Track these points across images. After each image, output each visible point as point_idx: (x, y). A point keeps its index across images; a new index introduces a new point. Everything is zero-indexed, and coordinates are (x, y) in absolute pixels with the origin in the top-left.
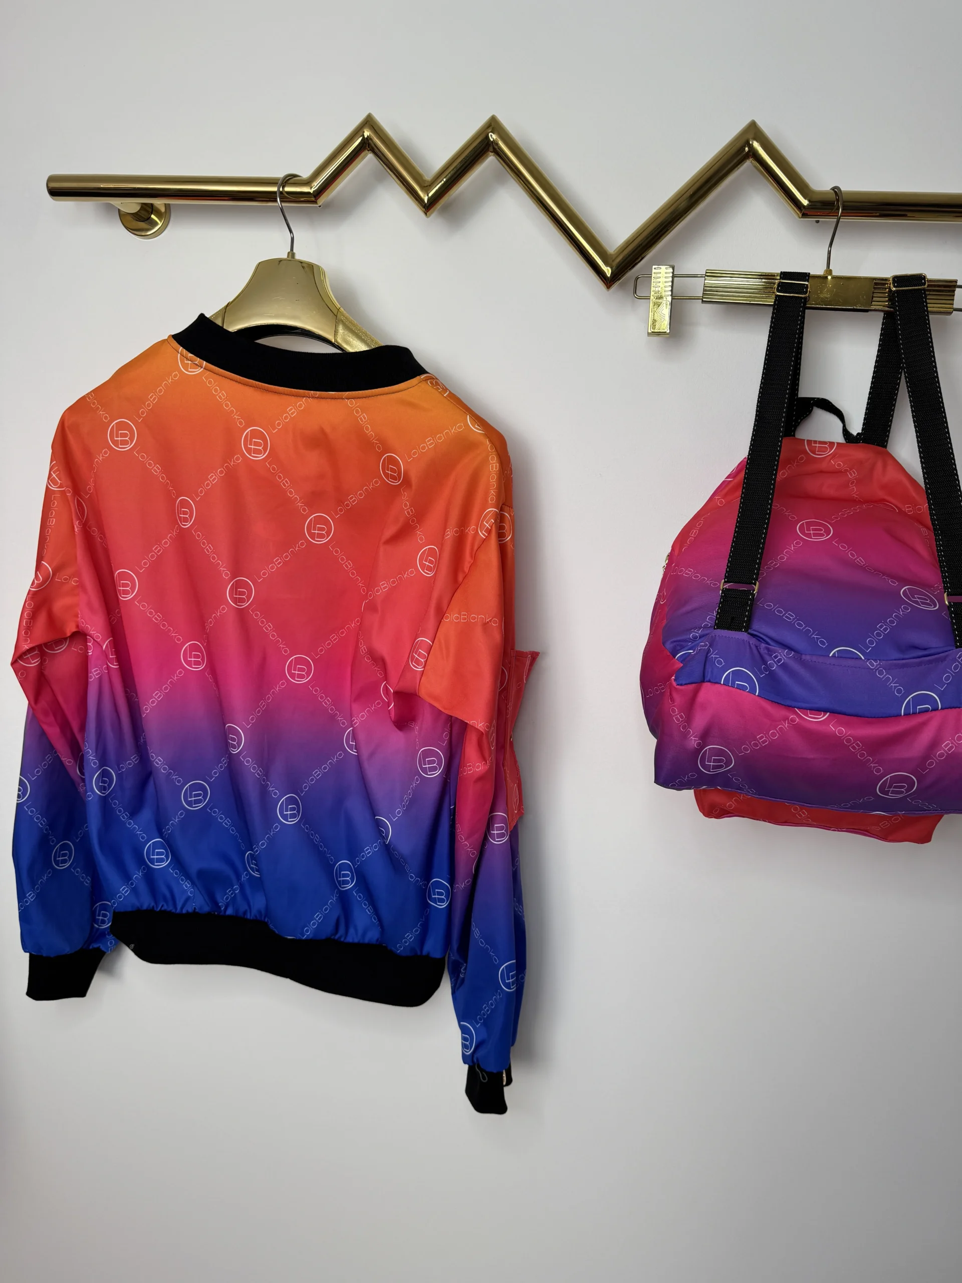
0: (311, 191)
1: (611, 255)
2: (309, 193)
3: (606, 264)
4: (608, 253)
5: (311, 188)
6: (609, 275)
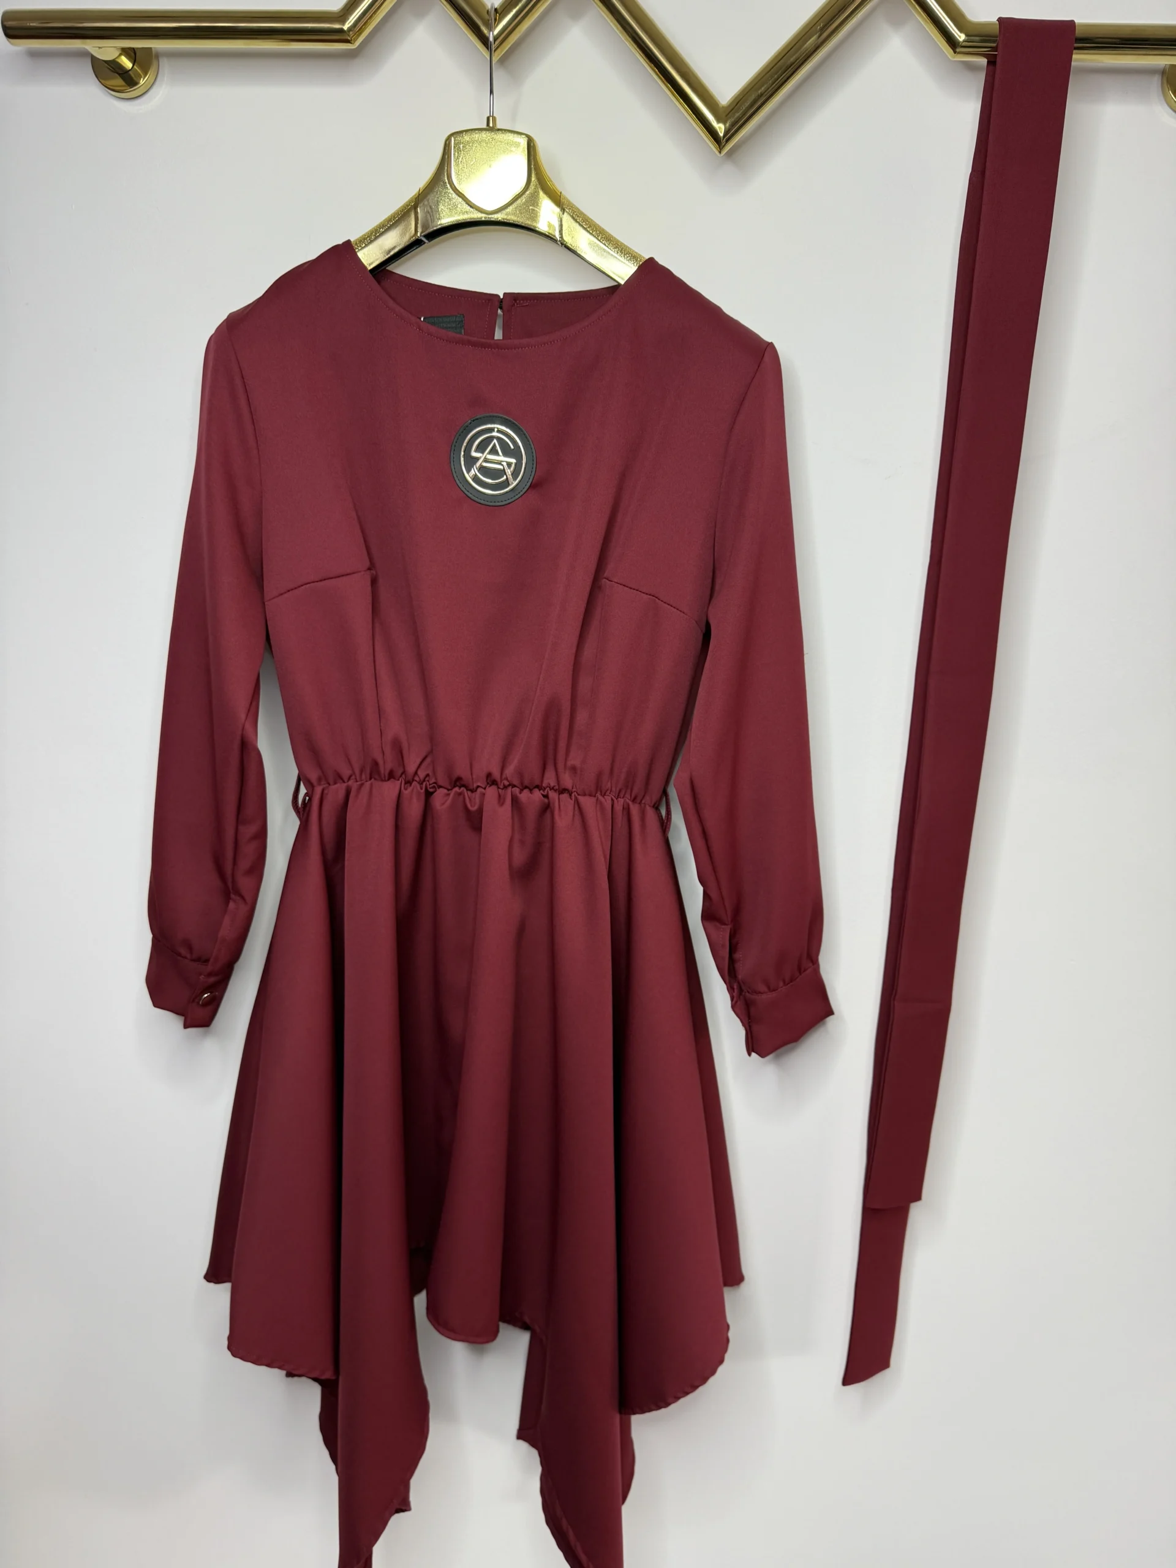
0: (346, 27)
1: (723, 107)
2: (341, 31)
3: (719, 120)
4: (721, 106)
5: (344, 25)
6: (721, 135)
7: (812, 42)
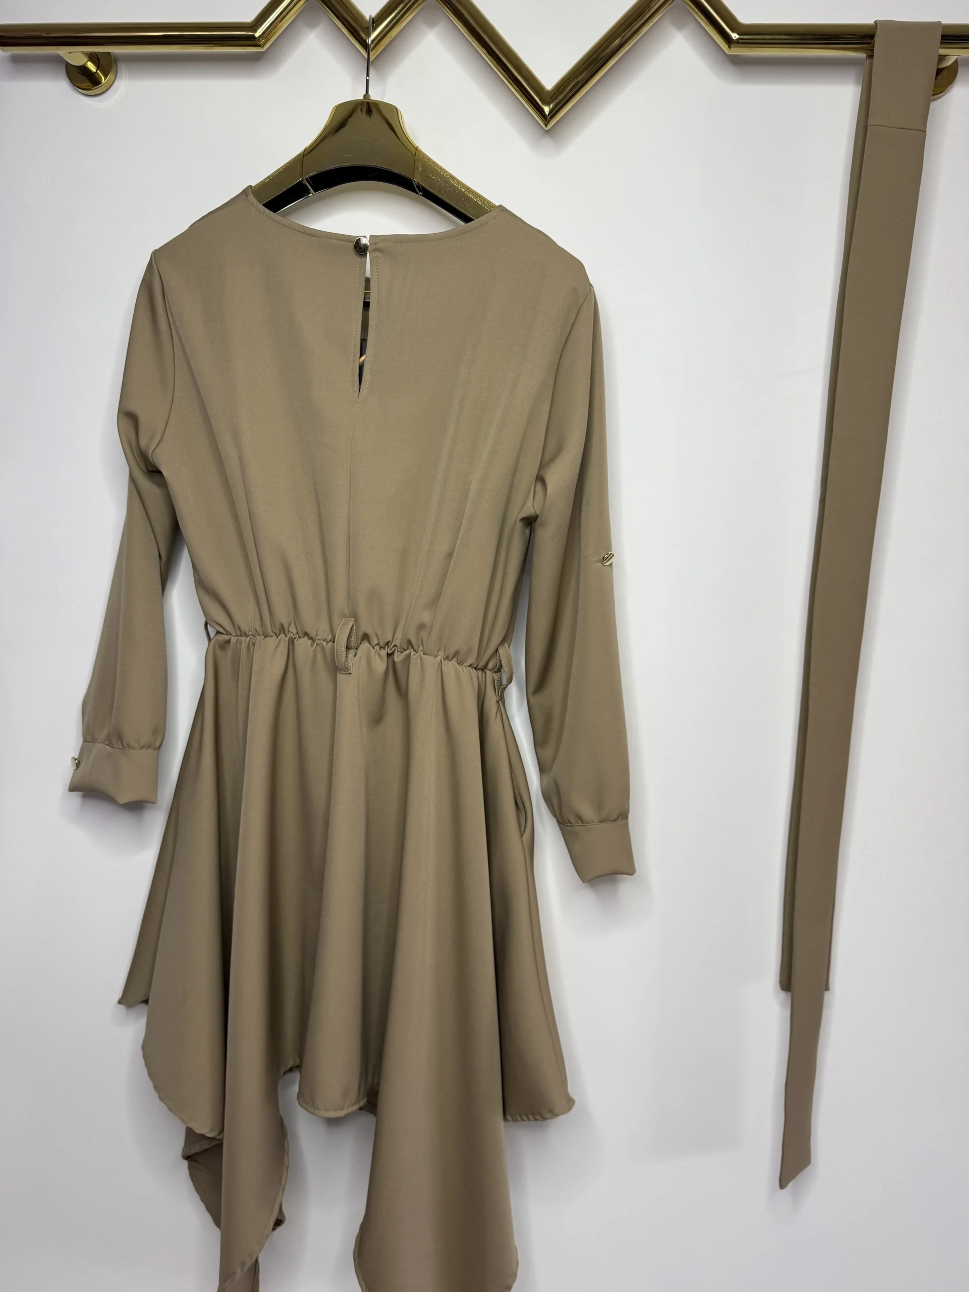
0: (257, 35)
2: (253, 37)
3: (546, 103)
4: (547, 92)
5: (255, 31)
6: (547, 113)
7: (617, 42)
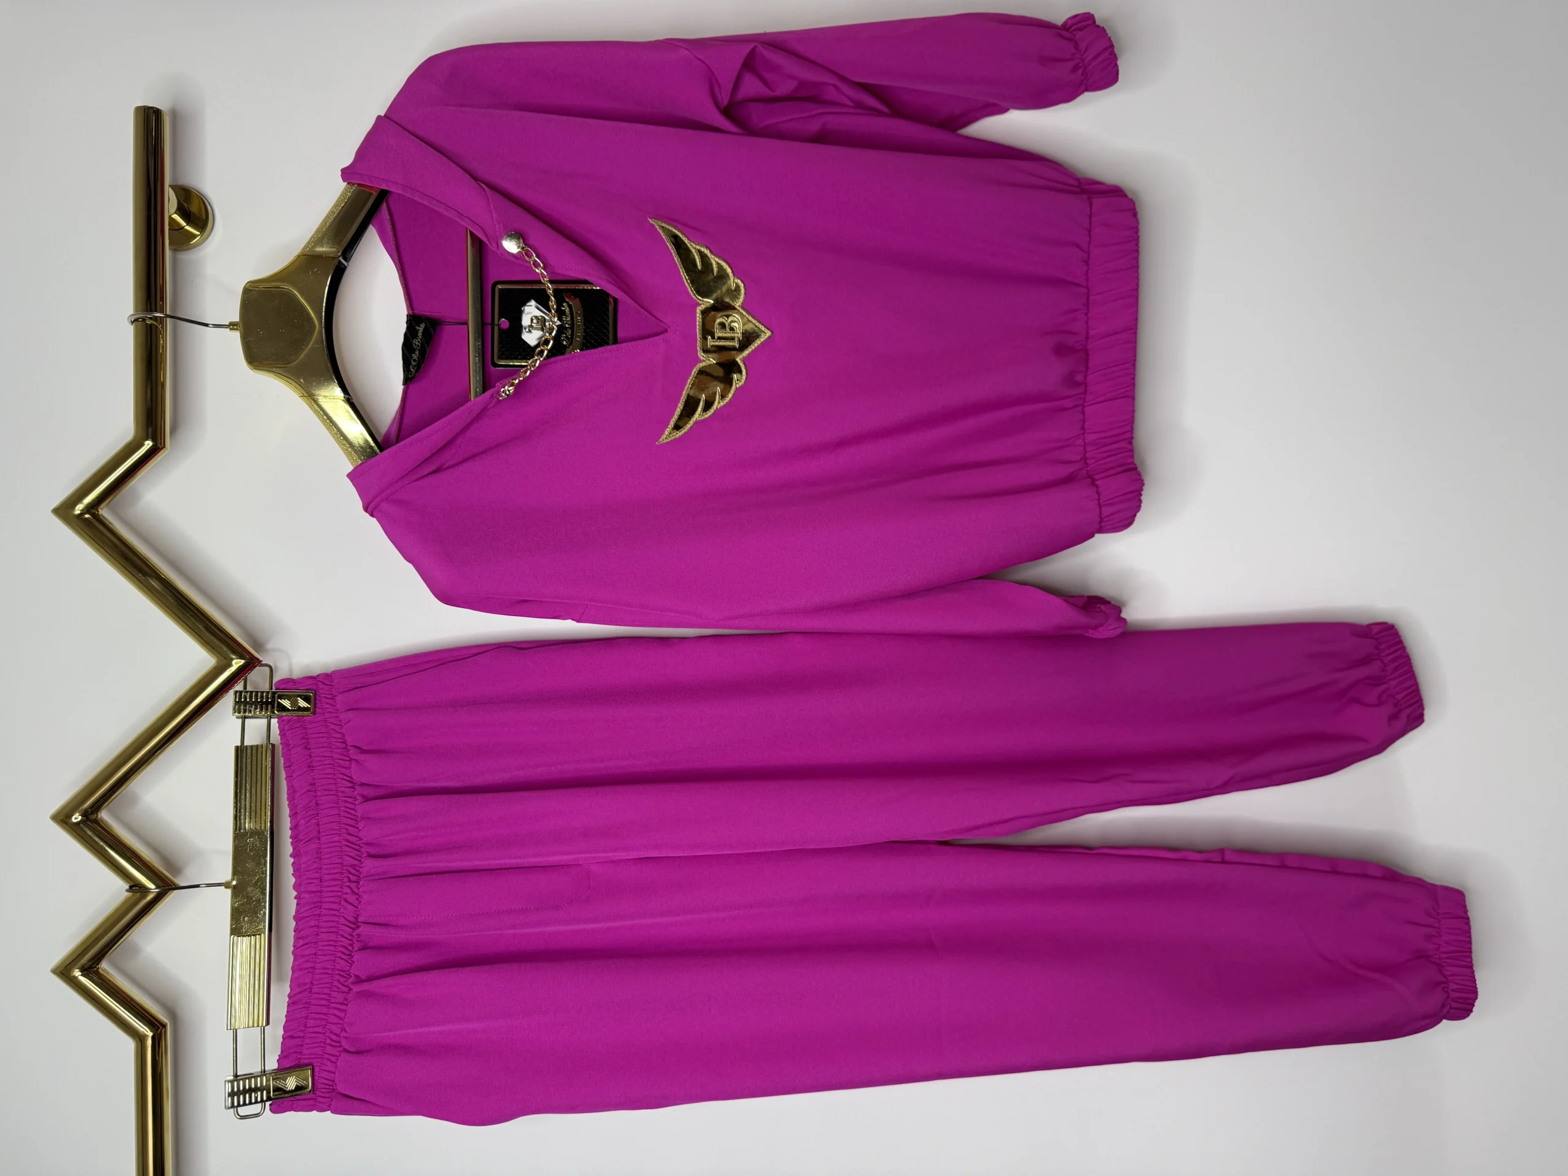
0: (150, 1034)
2: (153, 1037)
3: (230, 665)
4: (217, 663)
6: (243, 661)
7: (155, 583)
